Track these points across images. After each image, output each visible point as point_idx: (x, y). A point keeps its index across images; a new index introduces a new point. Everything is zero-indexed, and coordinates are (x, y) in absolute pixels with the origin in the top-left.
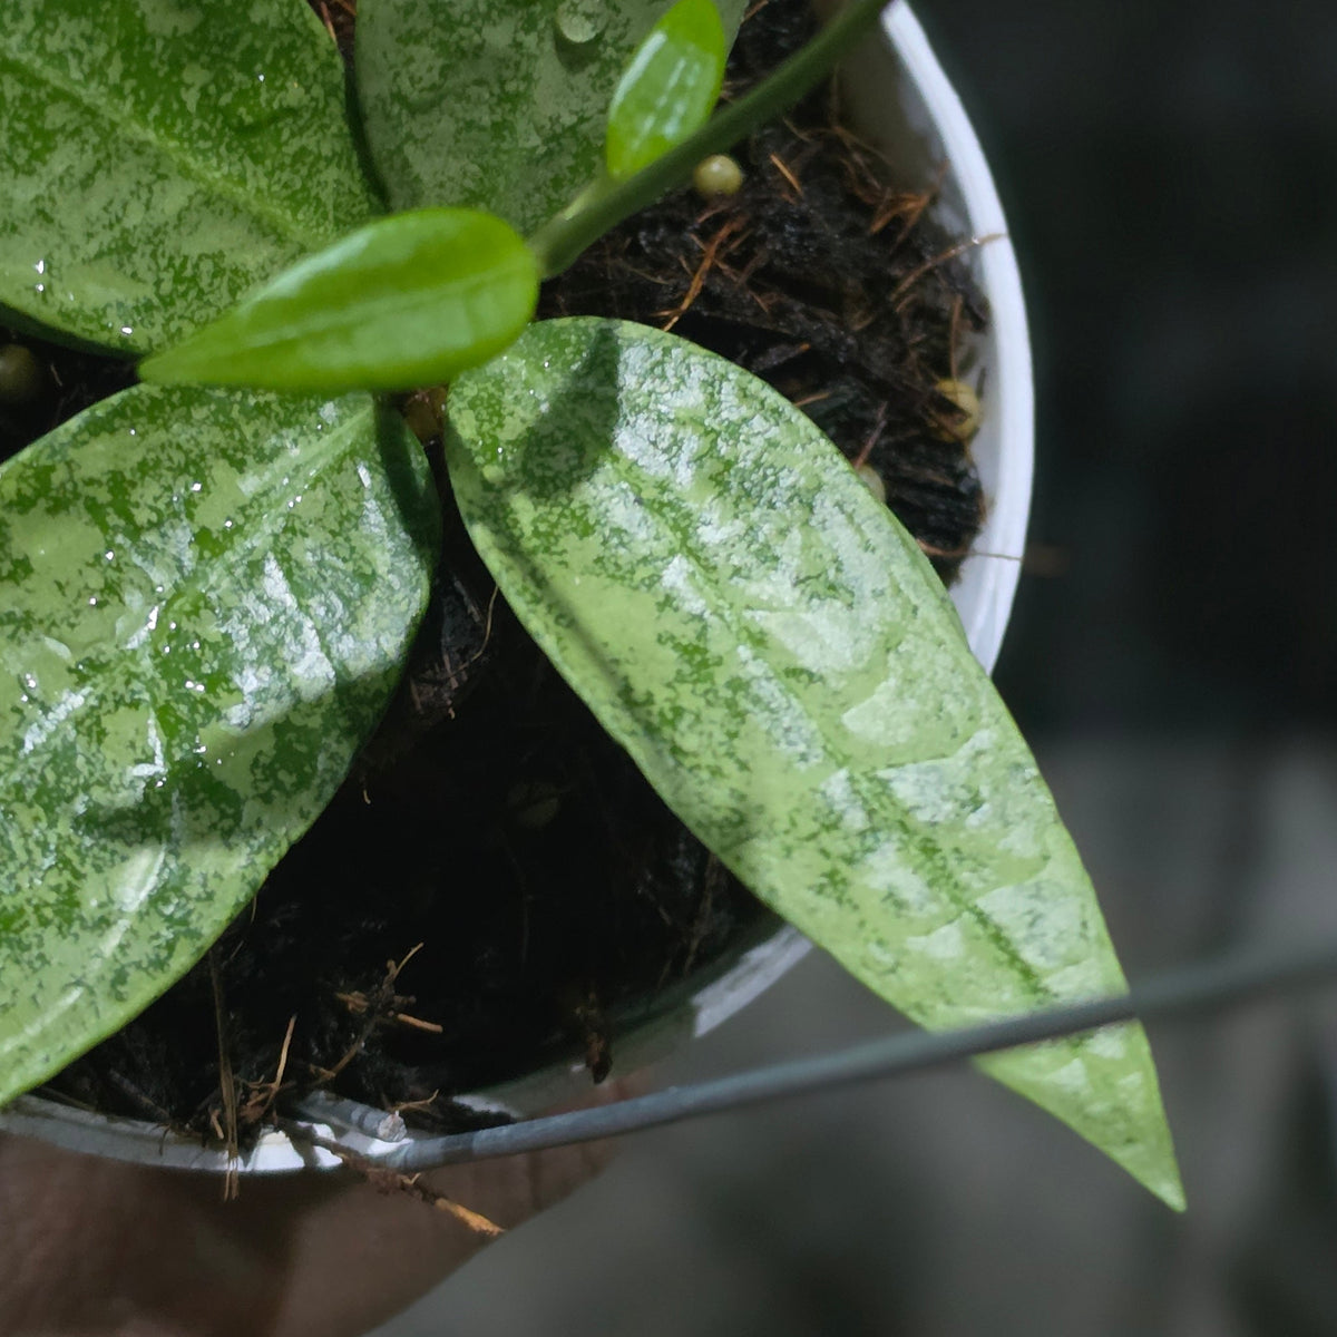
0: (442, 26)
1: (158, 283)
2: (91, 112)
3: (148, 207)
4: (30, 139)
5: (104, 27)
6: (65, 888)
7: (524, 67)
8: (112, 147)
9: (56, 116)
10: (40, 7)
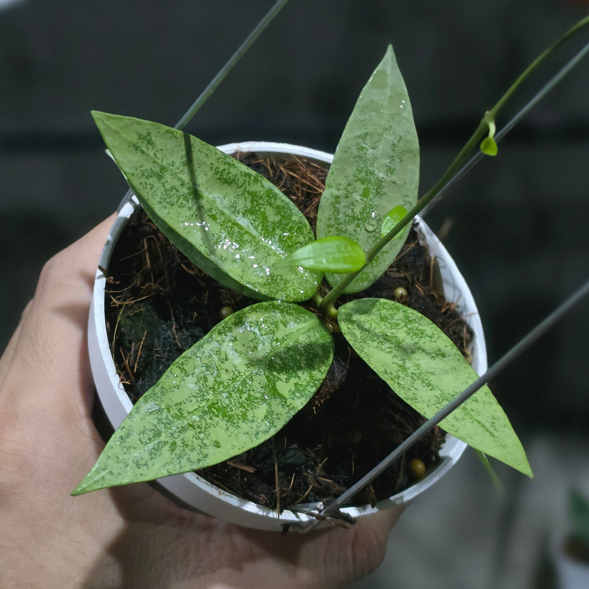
0: (337, 224)
1: (267, 279)
2: (254, 237)
3: (266, 262)
4: (240, 242)
5: (258, 218)
6: (244, 412)
7: (356, 236)
8: (258, 246)
9: (246, 237)
10: (244, 212)
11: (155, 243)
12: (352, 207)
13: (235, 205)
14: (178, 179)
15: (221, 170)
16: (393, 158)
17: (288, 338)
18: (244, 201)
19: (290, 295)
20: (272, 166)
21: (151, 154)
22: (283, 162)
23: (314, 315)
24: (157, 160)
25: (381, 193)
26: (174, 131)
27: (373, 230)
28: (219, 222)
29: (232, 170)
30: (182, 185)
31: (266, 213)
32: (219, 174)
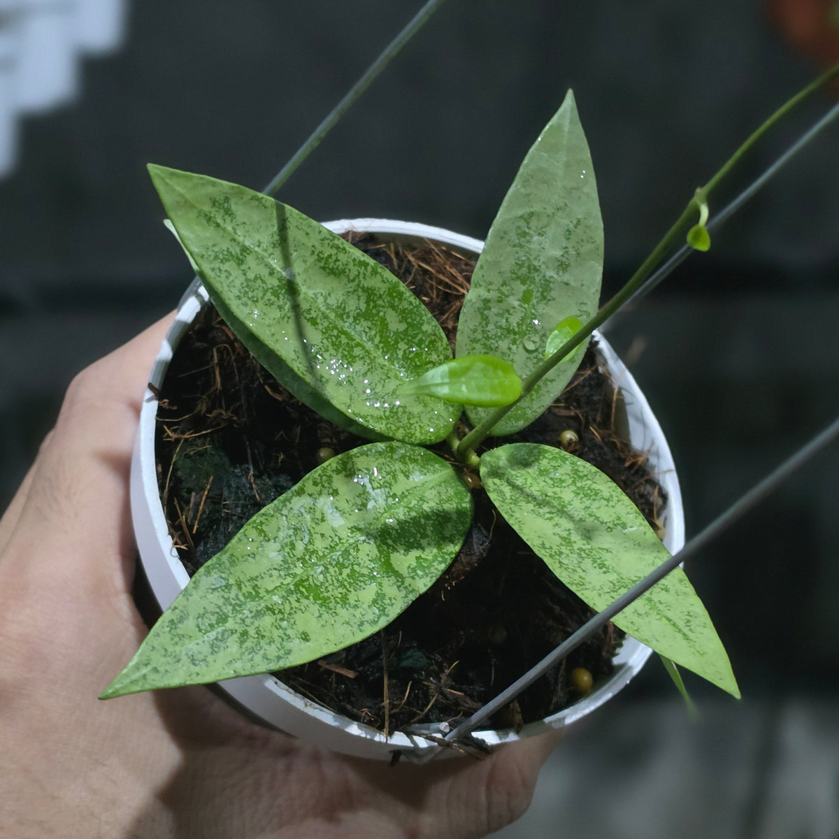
0: (485, 339)
1: (385, 412)
2: (368, 352)
3: (383, 386)
4: (348, 357)
5: (375, 325)
6: (344, 594)
7: (511, 357)
8: (373, 365)
9: (357, 351)
10: (355, 315)
11: (228, 354)
12: (507, 315)
13: (343, 305)
14: (266, 265)
15: (326, 255)
16: (567, 250)
17: (409, 493)
18: (357, 301)
19: (414, 434)
20: (397, 253)
21: (229, 228)
22: (413, 249)
23: (448, 463)
24: (236, 237)
25: (548, 298)
26: (263, 198)
27: (534, 349)
28: (320, 328)
29: (342, 256)
30: (271, 274)
31: (386, 319)
32: (323, 261)
